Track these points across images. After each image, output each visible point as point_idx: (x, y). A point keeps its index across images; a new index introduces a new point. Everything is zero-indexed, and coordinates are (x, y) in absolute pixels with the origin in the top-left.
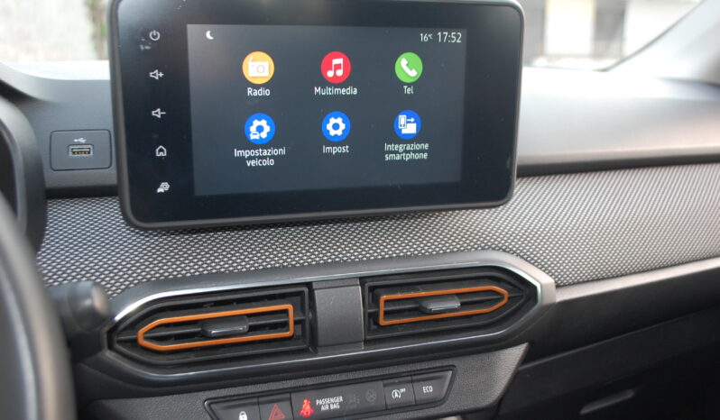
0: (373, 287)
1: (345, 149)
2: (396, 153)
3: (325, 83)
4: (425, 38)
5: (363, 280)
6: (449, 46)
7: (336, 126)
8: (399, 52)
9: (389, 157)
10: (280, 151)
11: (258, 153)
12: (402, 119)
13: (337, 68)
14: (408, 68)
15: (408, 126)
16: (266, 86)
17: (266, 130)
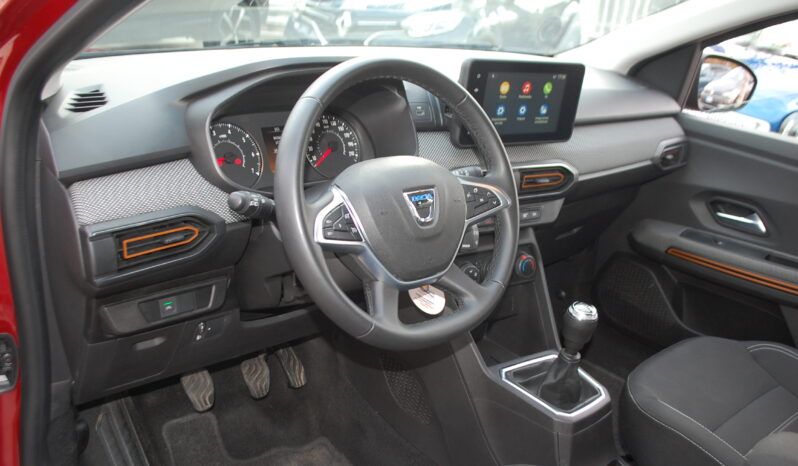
0: (523, 172)
1: (523, 119)
2: (539, 121)
3: (522, 94)
4: (554, 77)
5: (520, 170)
6: (561, 80)
7: (523, 110)
8: (546, 82)
9: (536, 122)
10: (505, 119)
11: (499, 120)
12: (543, 108)
13: (527, 88)
14: (548, 88)
15: (544, 110)
16: (506, 94)
17: (503, 110)
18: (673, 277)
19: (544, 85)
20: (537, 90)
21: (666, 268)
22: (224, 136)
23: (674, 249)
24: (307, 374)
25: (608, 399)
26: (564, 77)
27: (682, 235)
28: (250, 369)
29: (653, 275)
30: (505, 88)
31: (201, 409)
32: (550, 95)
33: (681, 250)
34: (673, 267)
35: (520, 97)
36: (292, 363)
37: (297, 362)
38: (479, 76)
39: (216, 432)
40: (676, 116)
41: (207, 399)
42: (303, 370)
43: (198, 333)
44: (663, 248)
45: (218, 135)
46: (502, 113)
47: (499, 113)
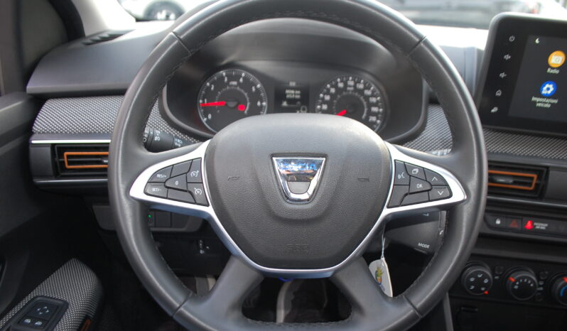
11: (544, 100)
16: (558, 68)
17: (552, 89)
22: (235, 83)
30: (557, 59)
38: (512, 39)
45: (229, 81)
46: (549, 92)
47: (544, 91)
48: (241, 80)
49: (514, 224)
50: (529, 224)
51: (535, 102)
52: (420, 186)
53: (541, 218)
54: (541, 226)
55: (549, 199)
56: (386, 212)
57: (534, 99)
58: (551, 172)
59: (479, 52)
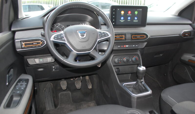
0: (132, 35)
1: (130, 20)
2: (135, 21)
3: (128, 14)
4: (138, 10)
6: (140, 11)
7: (129, 18)
8: (135, 11)
9: (134, 21)
10: (124, 20)
11: (122, 20)
12: (135, 18)
13: (130, 13)
14: (136, 13)
15: (136, 18)
16: (123, 14)
17: (123, 18)
18: (192, 69)
19: (135, 12)
20: (133, 13)
21: (190, 67)
22: (58, 26)
23: (190, 60)
24: (92, 86)
25: (151, 93)
26: (141, 10)
27: (192, 56)
28: (77, 83)
29: (186, 68)
30: (123, 12)
31: (64, 89)
32: (137, 14)
33: (192, 60)
34: (192, 66)
35: (128, 15)
36: (89, 83)
37: (90, 83)
38: (114, 9)
39: (71, 96)
40: (190, 24)
41: (65, 87)
42: (91, 85)
43: (53, 69)
44: (187, 60)
45: (56, 26)
46: (123, 19)
47: (122, 19)
48: (59, 26)
49: (122, 47)
50: (125, 46)
51: (121, 21)
52: (103, 35)
53: (127, 45)
54: (127, 46)
55: (127, 40)
56: (98, 40)
57: (120, 20)
58: (126, 35)
59: (109, 14)
